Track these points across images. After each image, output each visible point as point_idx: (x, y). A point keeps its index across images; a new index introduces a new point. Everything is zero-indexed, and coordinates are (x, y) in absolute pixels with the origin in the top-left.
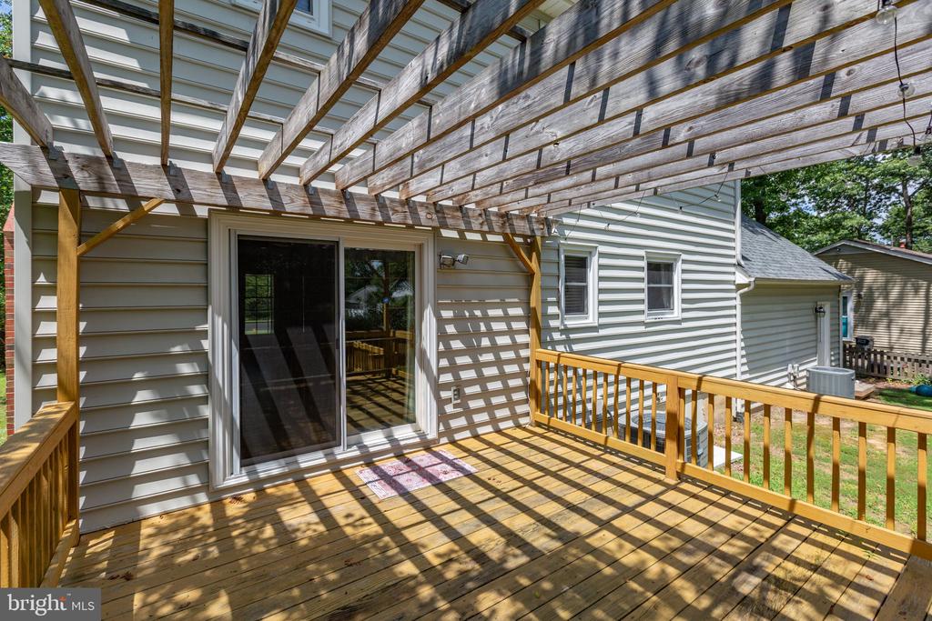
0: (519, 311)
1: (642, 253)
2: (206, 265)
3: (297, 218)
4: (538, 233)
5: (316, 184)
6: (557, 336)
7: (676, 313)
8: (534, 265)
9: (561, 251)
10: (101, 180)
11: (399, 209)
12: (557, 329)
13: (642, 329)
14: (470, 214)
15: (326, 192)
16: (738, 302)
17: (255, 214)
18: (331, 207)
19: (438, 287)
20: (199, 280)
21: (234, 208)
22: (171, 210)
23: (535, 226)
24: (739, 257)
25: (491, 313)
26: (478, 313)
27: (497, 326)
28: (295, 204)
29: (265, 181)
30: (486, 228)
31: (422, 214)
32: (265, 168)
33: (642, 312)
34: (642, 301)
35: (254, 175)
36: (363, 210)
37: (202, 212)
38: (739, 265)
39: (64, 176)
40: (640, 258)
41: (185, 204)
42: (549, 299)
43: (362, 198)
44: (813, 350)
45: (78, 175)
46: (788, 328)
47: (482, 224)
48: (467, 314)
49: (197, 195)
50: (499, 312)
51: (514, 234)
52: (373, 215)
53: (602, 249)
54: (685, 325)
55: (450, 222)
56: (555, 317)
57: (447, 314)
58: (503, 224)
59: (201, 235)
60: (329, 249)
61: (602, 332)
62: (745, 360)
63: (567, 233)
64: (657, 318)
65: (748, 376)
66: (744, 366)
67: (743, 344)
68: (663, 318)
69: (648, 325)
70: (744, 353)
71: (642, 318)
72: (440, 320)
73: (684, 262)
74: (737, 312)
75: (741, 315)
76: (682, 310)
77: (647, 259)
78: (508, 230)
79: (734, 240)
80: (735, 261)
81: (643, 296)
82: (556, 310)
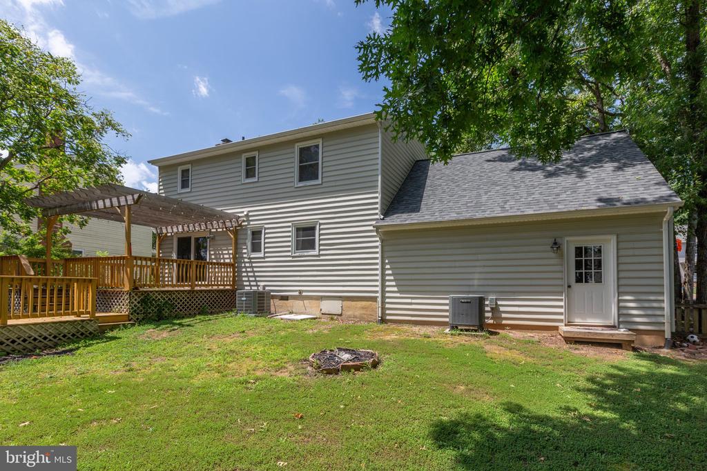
1: (290, 224)
2: (174, 244)
4: (234, 226)
6: (246, 260)
7: (316, 252)
8: (232, 236)
9: (249, 229)
11: (198, 226)
12: (246, 258)
13: (291, 259)
14: (213, 224)
16: (379, 243)
20: (173, 247)
24: (379, 213)
25: (224, 252)
27: (226, 256)
30: (218, 227)
31: (202, 227)
33: (289, 251)
34: (289, 247)
36: (191, 229)
37: (175, 234)
38: (380, 218)
40: (289, 227)
42: (242, 247)
44: (557, 289)
45: (158, 231)
47: (216, 226)
50: (226, 252)
51: (226, 228)
54: (322, 258)
55: (208, 227)
56: (246, 253)
57: (212, 253)
58: (222, 225)
60: (190, 238)
61: (267, 260)
62: (394, 283)
63: (251, 223)
64: (301, 254)
65: (398, 295)
66: (392, 287)
67: (390, 272)
68: (306, 254)
69: (293, 257)
70: (392, 278)
71: (290, 254)
72: (210, 254)
73: (320, 224)
74: (379, 250)
75: (383, 251)
76: (320, 250)
77: (294, 226)
78: (224, 227)
79: (377, 203)
80: (377, 217)
81: (290, 244)
82: (246, 251)
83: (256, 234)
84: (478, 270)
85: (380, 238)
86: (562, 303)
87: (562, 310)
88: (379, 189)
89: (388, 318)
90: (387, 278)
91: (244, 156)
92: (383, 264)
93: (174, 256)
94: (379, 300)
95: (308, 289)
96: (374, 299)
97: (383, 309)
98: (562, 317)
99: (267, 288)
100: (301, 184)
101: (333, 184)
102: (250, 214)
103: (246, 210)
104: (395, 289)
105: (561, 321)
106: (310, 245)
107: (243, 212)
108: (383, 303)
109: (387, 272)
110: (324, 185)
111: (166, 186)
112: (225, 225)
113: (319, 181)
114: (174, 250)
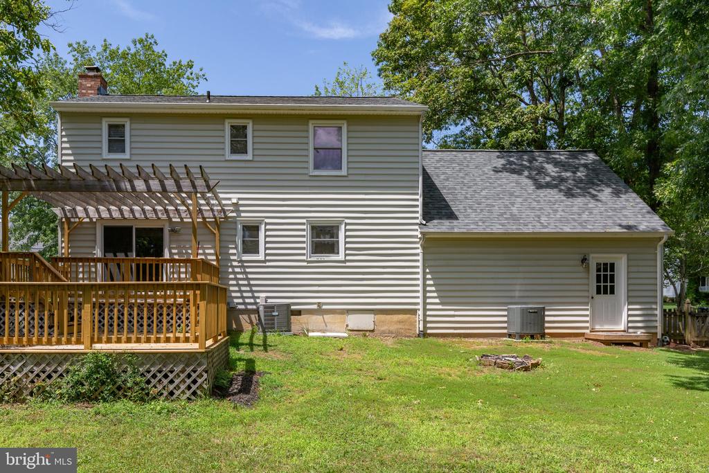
0: (212, 251)
1: (304, 221)
2: (95, 234)
3: (117, 220)
4: (218, 216)
6: (235, 264)
7: (341, 257)
8: (216, 231)
9: (238, 223)
10: (72, 214)
11: (150, 213)
12: (235, 260)
13: (305, 264)
14: (180, 212)
16: (419, 251)
17: (107, 219)
18: (127, 215)
19: (170, 241)
20: (94, 239)
21: (101, 218)
22: (87, 220)
23: (216, 214)
24: (420, 218)
26: (190, 251)
28: (116, 215)
31: (159, 214)
33: (304, 255)
34: (303, 248)
36: (137, 215)
37: (94, 220)
38: (421, 224)
39: (65, 214)
40: (303, 224)
41: (90, 218)
42: (230, 246)
45: (68, 214)
47: (187, 215)
48: (184, 251)
49: (92, 216)
51: (204, 218)
52: (141, 216)
53: (267, 221)
54: (348, 264)
55: (172, 215)
56: (234, 254)
57: (174, 251)
59: (94, 226)
60: (131, 228)
61: (268, 264)
62: (435, 295)
63: (243, 214)
64: (319, 259)
65: (440, 307)
66: (433, 299)
67: (431, 282)
68: (326, 259)
69: (309, 262)
70: (433, 289)
71: (304, 258)
72: (171, 254)
73: (346, 224)
74: (420, 258)
75: (424, 260)
76: (346, 255)
77: (310, 224)
78: (200, 216)
79: (417, 206)
80: (418, 221)
81: (304, 245)
82: (234, 251)
83: (252, 230)
84: (519, 281)
85: (421, 245)
86: (588, 313)
87: (588, 319)
88: (420, 191)
89: (429, 331)
90: (428, 288)
91: (228, 123)
92: (425, 273)
93: (98, 253)
94: (420, 313)
95: (329, 301)
96: (414, 312)
97: (425, 322)
98: (588, 325)
99: (269, 301)
100: (317, 173)
101: (362, 178)
102: (241, 202)
103: (234, 198)
104: (437, 301)
105: (587, 328)
106: (332, 248)
107: (230, 199)
108: (425, 315)
109: (428, 282)
110: (350, 178)
111: (75, 145)
112: (202, 214)
113: (344, 172)
114: (96, 244)
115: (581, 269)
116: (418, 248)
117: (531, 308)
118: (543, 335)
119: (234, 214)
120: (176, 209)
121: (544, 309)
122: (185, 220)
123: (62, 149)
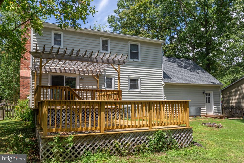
0: (96, 87)
1: (128, 77)
2: (48, 78)
3: (58, 73)
4: (99, 74)
5: (61, 68)
7: (139, 90)
8: (98, 79)
9: (105, 76)
10: (38, 69)
11: (73, 71)
13: (128, 92)
14: (85, 71)
15: (62, 69)
16: (163, 89)
17: (53, 72)
18: (63, 71)
19: (80, 82)
20: (47, 80)
21: (51, 72)
22: (44, 72)
23: (98, 72)
24: (163, 78)
26: (87, 87)
28: (58, 71)
29: (55, 68)
30: (88, 73)
31: (76, 71)
32: (55, 67)
33: (128, 89)
34: (127, 87)
35: (53, 68)
36: (67, 71)
37: (48, 72)
38: (163, 80)
39: (35, 69)
40: (127, 78)
41: (46, 71)
42: (102, 85)
43: (67, 70)
44: (204, 105)
46: (189, 97)
47: (87, 72)
48: (85, 87)
49: (47, 70)
50: (91, 87)
51: (93, 74)
52: (69, 72)
53: (115, 76)
54: (142, 93)
55: (81, 72)
58: (91, 72)
59: (47, 75)
63: (107, 73)
64: (133, 91)
68: (135, 91)
69: (129, 92)
71: (128, 90)
72: (80, 87)
73: (141, 79)
74: (163, 91)
75: (164, 92)
76: (141, 89)
77: (129, 78)
78: (92, 73)
79: (161, 74)
80: (162, 79)
81: (128, 86)
82: (104, 87)
83: (110, 79)
85: (163, 87)
86: (205, 109)
87: (205, 110)
91: (101, 39)
92: (164, 96)
100: (131, 60)
101: (145, 63)
105: (205, 113)
106: (136, 87)
110: (142, 62)
111: (39, 40)
112: (93, 72)
113: (139, 60)
114: (48, 83)
115: (203, 95)
116: (162, 88)
117: (198, 108)
118: (201, 116)
119: (104, 73)
120: (83, 70)
121: (200, 108)
122: (85, 74)
123: (33, 41)
